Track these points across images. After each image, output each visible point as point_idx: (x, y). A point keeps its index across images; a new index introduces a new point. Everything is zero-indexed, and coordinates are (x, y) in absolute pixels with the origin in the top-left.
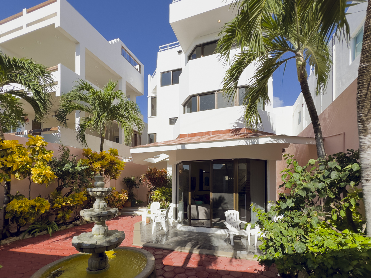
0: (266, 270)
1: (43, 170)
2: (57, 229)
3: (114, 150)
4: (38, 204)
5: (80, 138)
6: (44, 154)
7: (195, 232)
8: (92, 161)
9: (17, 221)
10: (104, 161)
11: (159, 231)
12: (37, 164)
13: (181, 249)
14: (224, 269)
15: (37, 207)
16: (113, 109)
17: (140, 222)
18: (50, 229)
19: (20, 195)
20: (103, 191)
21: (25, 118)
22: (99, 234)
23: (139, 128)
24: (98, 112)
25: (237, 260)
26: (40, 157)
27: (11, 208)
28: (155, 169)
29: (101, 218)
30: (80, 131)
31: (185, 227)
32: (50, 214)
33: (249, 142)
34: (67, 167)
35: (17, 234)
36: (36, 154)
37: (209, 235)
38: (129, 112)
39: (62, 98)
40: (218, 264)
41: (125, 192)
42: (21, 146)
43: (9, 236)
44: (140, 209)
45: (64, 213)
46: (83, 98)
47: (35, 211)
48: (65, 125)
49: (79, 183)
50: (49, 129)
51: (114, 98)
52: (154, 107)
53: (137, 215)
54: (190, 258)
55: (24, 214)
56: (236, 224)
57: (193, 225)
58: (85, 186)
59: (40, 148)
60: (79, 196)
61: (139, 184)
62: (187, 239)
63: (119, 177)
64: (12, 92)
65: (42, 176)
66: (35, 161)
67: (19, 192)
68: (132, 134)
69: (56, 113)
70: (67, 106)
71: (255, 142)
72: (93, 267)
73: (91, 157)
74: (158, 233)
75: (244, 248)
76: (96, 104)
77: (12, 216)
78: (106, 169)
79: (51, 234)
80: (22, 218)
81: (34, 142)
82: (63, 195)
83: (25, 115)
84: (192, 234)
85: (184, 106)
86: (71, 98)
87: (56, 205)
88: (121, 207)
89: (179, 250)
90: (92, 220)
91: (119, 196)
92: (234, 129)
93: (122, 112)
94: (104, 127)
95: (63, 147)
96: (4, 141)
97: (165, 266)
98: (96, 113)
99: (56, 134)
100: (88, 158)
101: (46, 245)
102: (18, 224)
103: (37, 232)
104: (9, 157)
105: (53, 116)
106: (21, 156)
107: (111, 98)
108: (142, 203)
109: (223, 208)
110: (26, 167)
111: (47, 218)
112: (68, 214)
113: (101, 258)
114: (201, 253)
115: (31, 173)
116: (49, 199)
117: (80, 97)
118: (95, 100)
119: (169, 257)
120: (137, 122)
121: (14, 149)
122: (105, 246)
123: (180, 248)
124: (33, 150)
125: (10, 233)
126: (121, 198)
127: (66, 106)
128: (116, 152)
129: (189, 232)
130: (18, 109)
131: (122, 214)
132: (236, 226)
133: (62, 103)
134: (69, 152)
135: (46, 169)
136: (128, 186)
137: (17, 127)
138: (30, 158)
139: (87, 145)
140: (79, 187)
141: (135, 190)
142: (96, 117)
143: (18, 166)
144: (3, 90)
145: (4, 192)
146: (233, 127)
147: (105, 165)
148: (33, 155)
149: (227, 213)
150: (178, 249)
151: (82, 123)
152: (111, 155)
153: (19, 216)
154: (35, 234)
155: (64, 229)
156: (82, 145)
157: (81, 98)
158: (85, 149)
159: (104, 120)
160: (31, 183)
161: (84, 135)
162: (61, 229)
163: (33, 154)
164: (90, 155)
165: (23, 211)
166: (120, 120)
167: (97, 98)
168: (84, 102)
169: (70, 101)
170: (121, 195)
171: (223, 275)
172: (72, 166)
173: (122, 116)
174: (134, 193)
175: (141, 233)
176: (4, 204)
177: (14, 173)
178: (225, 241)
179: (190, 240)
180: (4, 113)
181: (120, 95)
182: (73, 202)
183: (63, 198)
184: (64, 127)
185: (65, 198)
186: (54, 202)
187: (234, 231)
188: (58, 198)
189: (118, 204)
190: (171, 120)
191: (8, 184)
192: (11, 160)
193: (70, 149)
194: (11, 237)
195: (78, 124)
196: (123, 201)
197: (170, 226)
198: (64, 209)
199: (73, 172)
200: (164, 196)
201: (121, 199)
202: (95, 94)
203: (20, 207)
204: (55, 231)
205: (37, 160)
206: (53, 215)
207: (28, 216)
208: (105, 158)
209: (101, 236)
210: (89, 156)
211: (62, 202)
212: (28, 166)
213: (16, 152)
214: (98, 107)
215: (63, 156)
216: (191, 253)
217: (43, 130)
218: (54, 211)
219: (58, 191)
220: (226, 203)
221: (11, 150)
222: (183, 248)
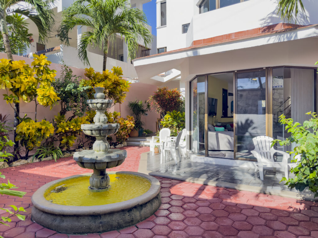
0: (306, 209)
1: (48, 91)
2: (62, 156)
3: (118, 69)
4: (43, 127)
5: (82, 56)
6: (48, 73)
7: (213, 164)
8: (94, 82)
9: (26, 144)
10: (107, 81)
11: (170, 161)
12: (42, 84)
13: (194, 180)
14: (246, 203)
15: (43, 130)
16: (116, 20)
17: (148, 152)
18: (55, 154)
19: (28, 118)
20: (103, 102)
21: (30, 39)
22: (100, 151)
23: (146, 40)
24: (100, 24)
25: (266, 195)
26: (44, 77)
27: (20, 130)
28: (165, 89)
29: (102, 132)
30: (82, 47)
31: (201, 158)
32: (55, 139)
33: (284, 38)
34: (70, 87)
35: (26, 158)
36: (41, 75)
37: (232, 168)
38: (133, 22)
39: (64, 13)
40: (239, 198)
41: (131, 118)
42: (27, 67)
43: (19, 159)
44: (148, 139)
45: (68, 138)
46: (84, 10)
47: (41, 134)
48: (68, 43)
49: (82, 106)
50: (52, 49)
51: (117, 7)
52: (163, 14)
53: (145, 146)
54: (203, 190)
55: (31, 137)
56: (269, 154)
57: (211, 156)
58: (88, 110)
59: (44, 67)
60: (82, 120)
61: (147, 110)
62: (201, 170)
63: (125, 101)
64: (18, 11)
65: (46, 97)
66: (40, 81)
67: (26, 115)
68: (136, 47)
69: (58, 32)
70: (69, 22)
71: (291, 37)
72: (94, 185)
73: (94, 77)
74: (168, 163)
75: (278, 184)
76: (98, 15)
77: (21, 139)
78: (109, 91)
79: (55, 159)
80: (29, 141)
81: (39, 62)
82: (67, 119)
83: (30, 35)
84: (209, 166)
85: (200, 7)
86: (72, 12)
87: (60, 129)
88: (127, 136)
89: (192, 181)
90: (92, 134)
91: (124, 122)
92: (266, 26)
93: (126, 22)
94: (106, 42)
95: (66, 67)
96: (13, 62)
97: (172, 195)
98: (98, 25)
99: (58, 53)
100: (91, 79)
101: (51, 168)
102: (27, 147)
103: (43, 157)
104: (18, 77)
105: (56, 35)
106: (27, 76)
107: (113, 7)
108: (151, 133)
109: (250, 134)
110: (32, 88)
111: (52, 143)
112: (72, 141)
113: (102, 176)
114: (218, 185)
115: (37, 94)
116: (54, 123)
117: (82, 9)
118: (96, 11)
119: (178, 187)
120: (142, 32)
121: (22, 69)
122: (105, 162)
123: (192, 178)
124: (38, 70)
125: (20, 156)
126: (127, 125)
127: (67, 21)
128: (120, 71)
129: (205, 163)
130: (24, 29)
131: (128, 145)
132: (269, 157)
133: (64, 18)
134: (71, 73)
135: (49, 90)
136: (134, 113)
137: (23, 49)
138: (36, 78)
139: (89, 64)
140: (82, 111)
141: (142, 118)
142: (98, 30)
143: (25, 88)
144: (10, 10)
145: (14, 114)
146: (265, 23)
147: (109, 86)
148: (38, 76)
149: (255, 140)
150: (190, 180)
151: (83, 39)
152: (115, 75)
153: (27, 138)
154: (42, 159)
155: (68, 157)
156: (84, 63)
157: (82, 11)
158: (87, 69)
159: (106, 32)
160: (37, 106)
161: (86, 52)
162: (65, 156)
163: (38, 74)
164: (92, 75)
165: (30, 134)
166: (123, 32)
167: (98, 8)
168: (86, 15)
169: (72, 15)
170: (127, 122)
171: (243, 209)
172: (74, 86)
173: (126, 27)
174: (141, 120)
175: (148, 162)
176: (14, 126)
177: (22, 94)
178: (253, 175)
179: (206, 172)
180: (11, 35)
181: (122, 2)
182: (76, 126)
183: (67, 122)
184: (66, 46)
185: (68, 122)
186: (58, 126)
187: (265, 162)
188: (61, 122)
189: (123, 132)
190: (184, 27)
191: (17, 105)
192: (19, 80)
193: (73, 70)
194: (21, 160)
195: (80, 40)
196: (129, 128)
197: (182, 157)
198: (68, 134)
199: (75, 93)
200: (176, 121)
201: (127, 127)
202: (97, 4)
203: (28, 129)
204: (60, 157)
205: (42, 80)
206: (57, 140)
207: (35, 139)
208: (108, 78)
209: (102, 153)
210: (92, 77)
211: (65, 127)
212: (34, 87)
213: (23, 73)
214: (99, 19)
215: (66, 77)
216: (205, 185)
217: (47, 50)
218: (58, 137)
219: (61, 115)
220: (254, 128)
221: (19, 71)
222: (196, 179)
